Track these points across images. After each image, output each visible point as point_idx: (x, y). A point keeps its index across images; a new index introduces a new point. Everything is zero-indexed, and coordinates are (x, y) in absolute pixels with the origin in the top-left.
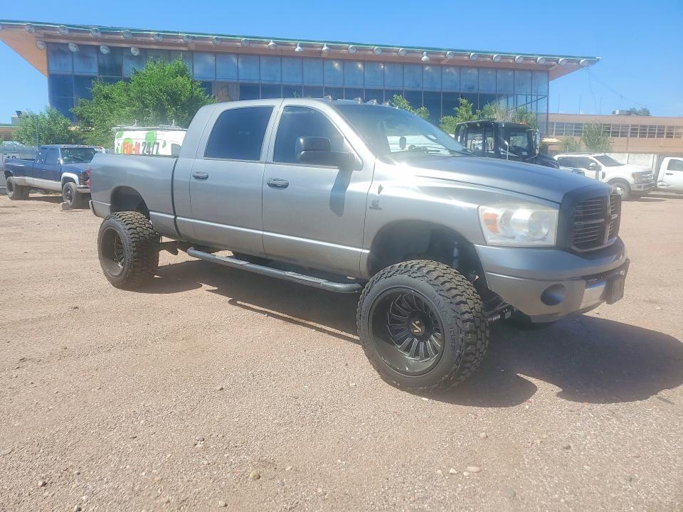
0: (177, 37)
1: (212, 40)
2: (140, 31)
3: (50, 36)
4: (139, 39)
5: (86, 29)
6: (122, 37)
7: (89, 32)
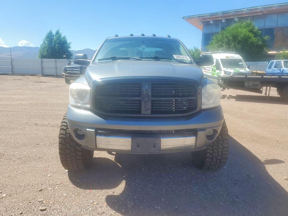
0: (258, 9)
1: (275, 7)
2: (240, 9)
3: (204, 19)
4: (239, 13)
5: (217, 14)
6: (231, 14)
7: (218, 14)
